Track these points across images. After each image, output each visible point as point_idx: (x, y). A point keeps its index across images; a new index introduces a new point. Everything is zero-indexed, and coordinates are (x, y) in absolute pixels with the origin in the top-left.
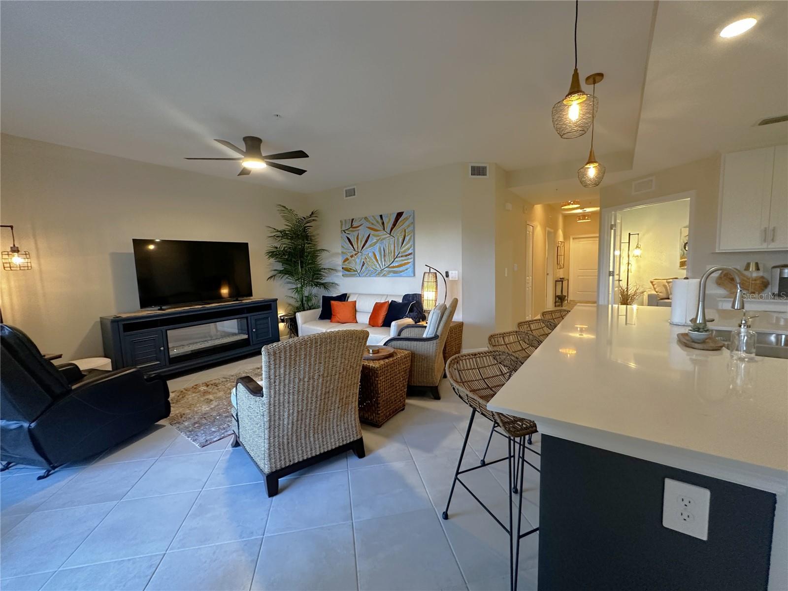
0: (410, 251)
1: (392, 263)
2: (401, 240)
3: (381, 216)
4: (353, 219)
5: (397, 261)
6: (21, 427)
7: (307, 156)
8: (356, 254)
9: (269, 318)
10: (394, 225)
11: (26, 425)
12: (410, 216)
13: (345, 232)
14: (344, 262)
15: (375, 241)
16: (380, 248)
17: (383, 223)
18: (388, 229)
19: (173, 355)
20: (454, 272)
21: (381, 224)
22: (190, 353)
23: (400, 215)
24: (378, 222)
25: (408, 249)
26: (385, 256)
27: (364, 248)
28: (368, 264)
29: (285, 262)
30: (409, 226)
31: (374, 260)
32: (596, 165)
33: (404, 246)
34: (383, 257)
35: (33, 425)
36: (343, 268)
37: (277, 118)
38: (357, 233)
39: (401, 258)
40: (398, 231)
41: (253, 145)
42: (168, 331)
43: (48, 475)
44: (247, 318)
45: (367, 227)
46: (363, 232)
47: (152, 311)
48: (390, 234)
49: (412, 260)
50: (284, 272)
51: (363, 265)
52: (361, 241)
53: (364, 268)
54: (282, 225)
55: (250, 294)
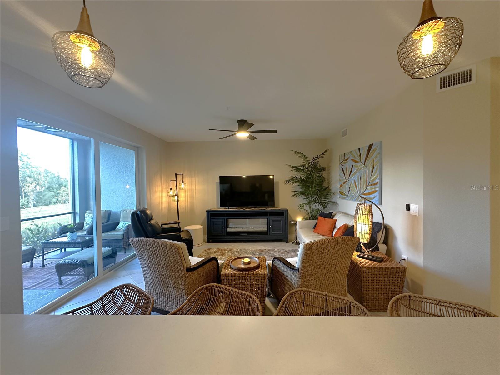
0: (377, 180)
1: (365, 190)
2: (371, 169)
3: (359, 149)
4: (345, 154)
5: (368, 189)
8: (346, 182)
9: (282, 221)
10: (367, 156)
12: (377, 146)
13: (341, 164)
14: (340, 187)
15: (356, 171)
16: (358, 177)
17: (360, 155)
18: (363, 161)
20: (415, 206)
21: (359, 156)
22: (236, 232)
23: (371, 146)
24: (357, 154)
25: (376, 178)
26: (361, 184)
27: (350, 177)
28: (352, 190)
30: (376, 157)
31: (355, 188)
33: (373, 176)
34: (360, 184)
36: (339, 192)
38: (346, 164)
39: (371, 187)
40: (369, 161)
44: (267, 218)
45: (351, 160)
46: (350, 163)
48: (364, 165)
49: (380, 188)
51: (349, 191)
52: (349, 171)
53: (350, 192)
55: (273, 205)
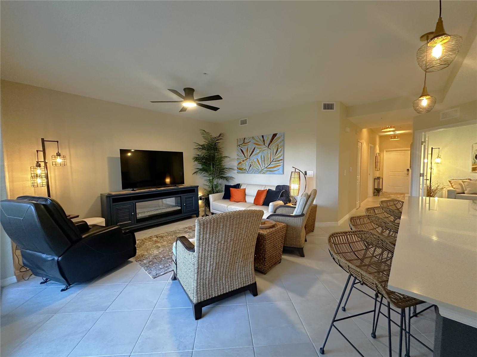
0: (281, 158)
1: (269, 165)
2: (275, 151)
3: (263, 136)
4: (245, 138)
5: (272, 164)
6: (54, 259)
7: (222, 99)
8: (246, 160)
9: (194, 197)
10: (271, 142)
11: (56, 258)
12: (282, 136)
13: (240, 146)
14: (238, 164)
15: (259, 151)
16: (261, 156)
17: (264, 141)
18: (267, 144)
19: (139, 217)
20: (310, 172)
21: (262, 141)
22: (148, 216)
23: (275, 135)
24: (260, 140)
25: (280, 157)
26: (264, 161)
27: (251, 156)
28: (253, 166)
29: (204, 164)
30: (281, 142)
31: (258, 163)
32: (428, 97)
33: (277, 155)
34: (263, 161)
35: (60, 258)
36: (237, 168)
37: (205, 75)
38: (247, 146)
39: (275, 163)
40: (273, 146)
41: (189, 92)
42: (136, 203)
43: (67, 289)
44: (181, 197)
45: (254, 143)
46: (251, 146)
47: (128, 191)
48: (268, 147)
49: (282, 163)
50: (202, 170)
51: (250, 166)
52: (249, 152)
53: (251, 168)
54: (203, 142)
55: (183, 183)
